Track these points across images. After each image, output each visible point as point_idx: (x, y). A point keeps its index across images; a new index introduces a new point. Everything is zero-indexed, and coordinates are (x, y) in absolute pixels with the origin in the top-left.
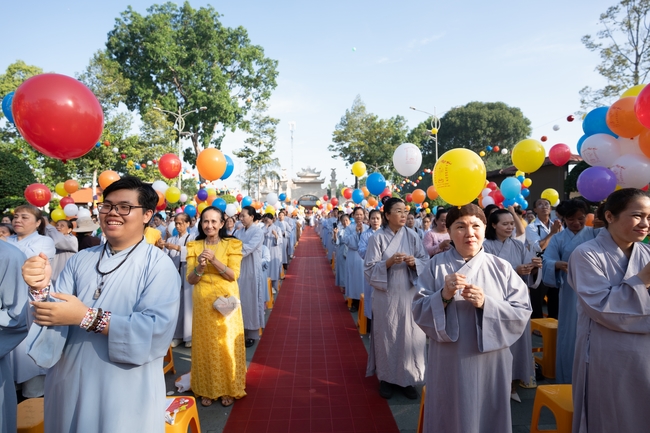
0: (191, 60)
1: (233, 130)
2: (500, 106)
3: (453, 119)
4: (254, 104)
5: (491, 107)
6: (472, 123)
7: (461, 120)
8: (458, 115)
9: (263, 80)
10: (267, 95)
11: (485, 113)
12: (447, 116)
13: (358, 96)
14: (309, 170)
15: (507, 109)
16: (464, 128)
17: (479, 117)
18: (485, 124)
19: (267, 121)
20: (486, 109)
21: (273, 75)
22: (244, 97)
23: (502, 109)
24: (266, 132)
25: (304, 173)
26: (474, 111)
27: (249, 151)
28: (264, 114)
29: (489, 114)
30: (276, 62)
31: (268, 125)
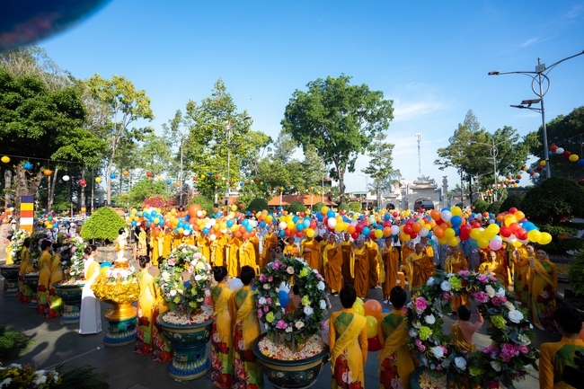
0: (332, 114)
1: (363, 154)
4: (377, 133)
9: (382, 115)
10: (386, 126)
13: (470, 111)
14: (424, 178)
19: (385, 146)
21: (390, 111)
22: (370, 129)
24: (385, 155)
25: (420, 182)
27: (373, 168)
28: (383, 142)
30: (392, 101)
31: (386, 150)
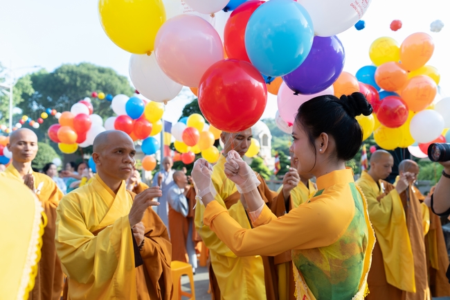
2: (110, 72)
3: (62, 76)
5: (102, 71)
6: (82, 83)
7: (71, 78)
8: (68, 72)
11: (95, 76)
12: (57, 71)
15: (116, 75)
16: (72, 87)
17: (88, 78)
18: (94, 86)
20: (96, 72)
23: (111, 74)
26: (84, 71)
29: (99, 77)
